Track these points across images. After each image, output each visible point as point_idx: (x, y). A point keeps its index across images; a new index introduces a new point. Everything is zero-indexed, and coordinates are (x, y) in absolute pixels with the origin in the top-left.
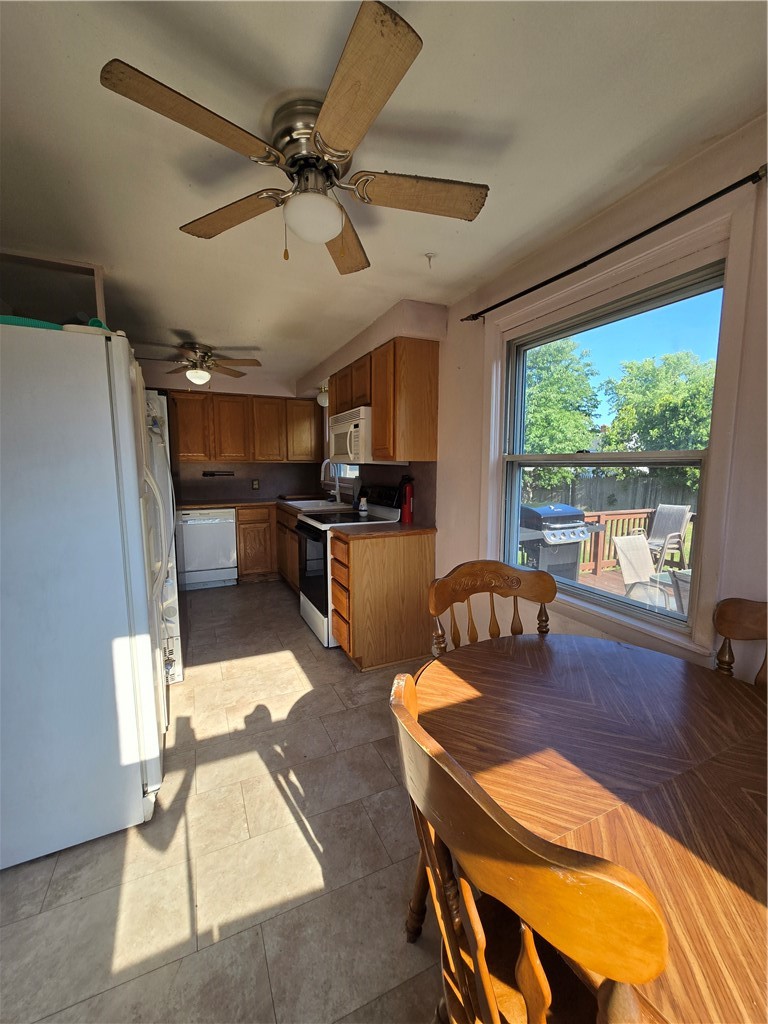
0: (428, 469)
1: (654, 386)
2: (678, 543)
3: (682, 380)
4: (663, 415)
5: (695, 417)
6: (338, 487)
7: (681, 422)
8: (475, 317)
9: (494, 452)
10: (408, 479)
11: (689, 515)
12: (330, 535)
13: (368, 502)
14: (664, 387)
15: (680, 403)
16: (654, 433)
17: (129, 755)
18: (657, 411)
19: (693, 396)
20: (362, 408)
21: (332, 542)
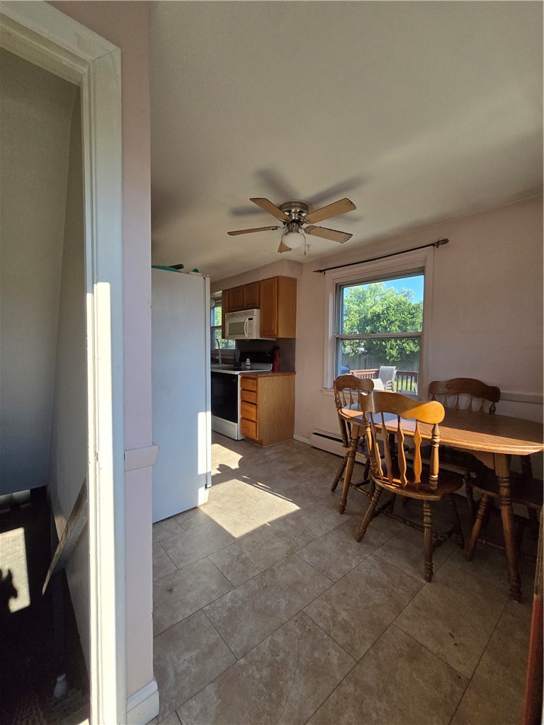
0: (290, 342)
1: (364, 301)
2: (391, 386)
3: (378, 298)
4: (373, 319)
5: (389, 320)
6: (220, 355)
7: (382, 323)
8: (321, 271)
9: (330, 334)
10: (276, 348)
11: (395, 371)
12: (239, 377)
13: (251, 361)
14: (369, 302)
15: (381, 312)
16: (368, 328)
17: (202, 470)
18: (369, 316)
19: (387, 309)
20: (255, 310)
21: (241, 381)
